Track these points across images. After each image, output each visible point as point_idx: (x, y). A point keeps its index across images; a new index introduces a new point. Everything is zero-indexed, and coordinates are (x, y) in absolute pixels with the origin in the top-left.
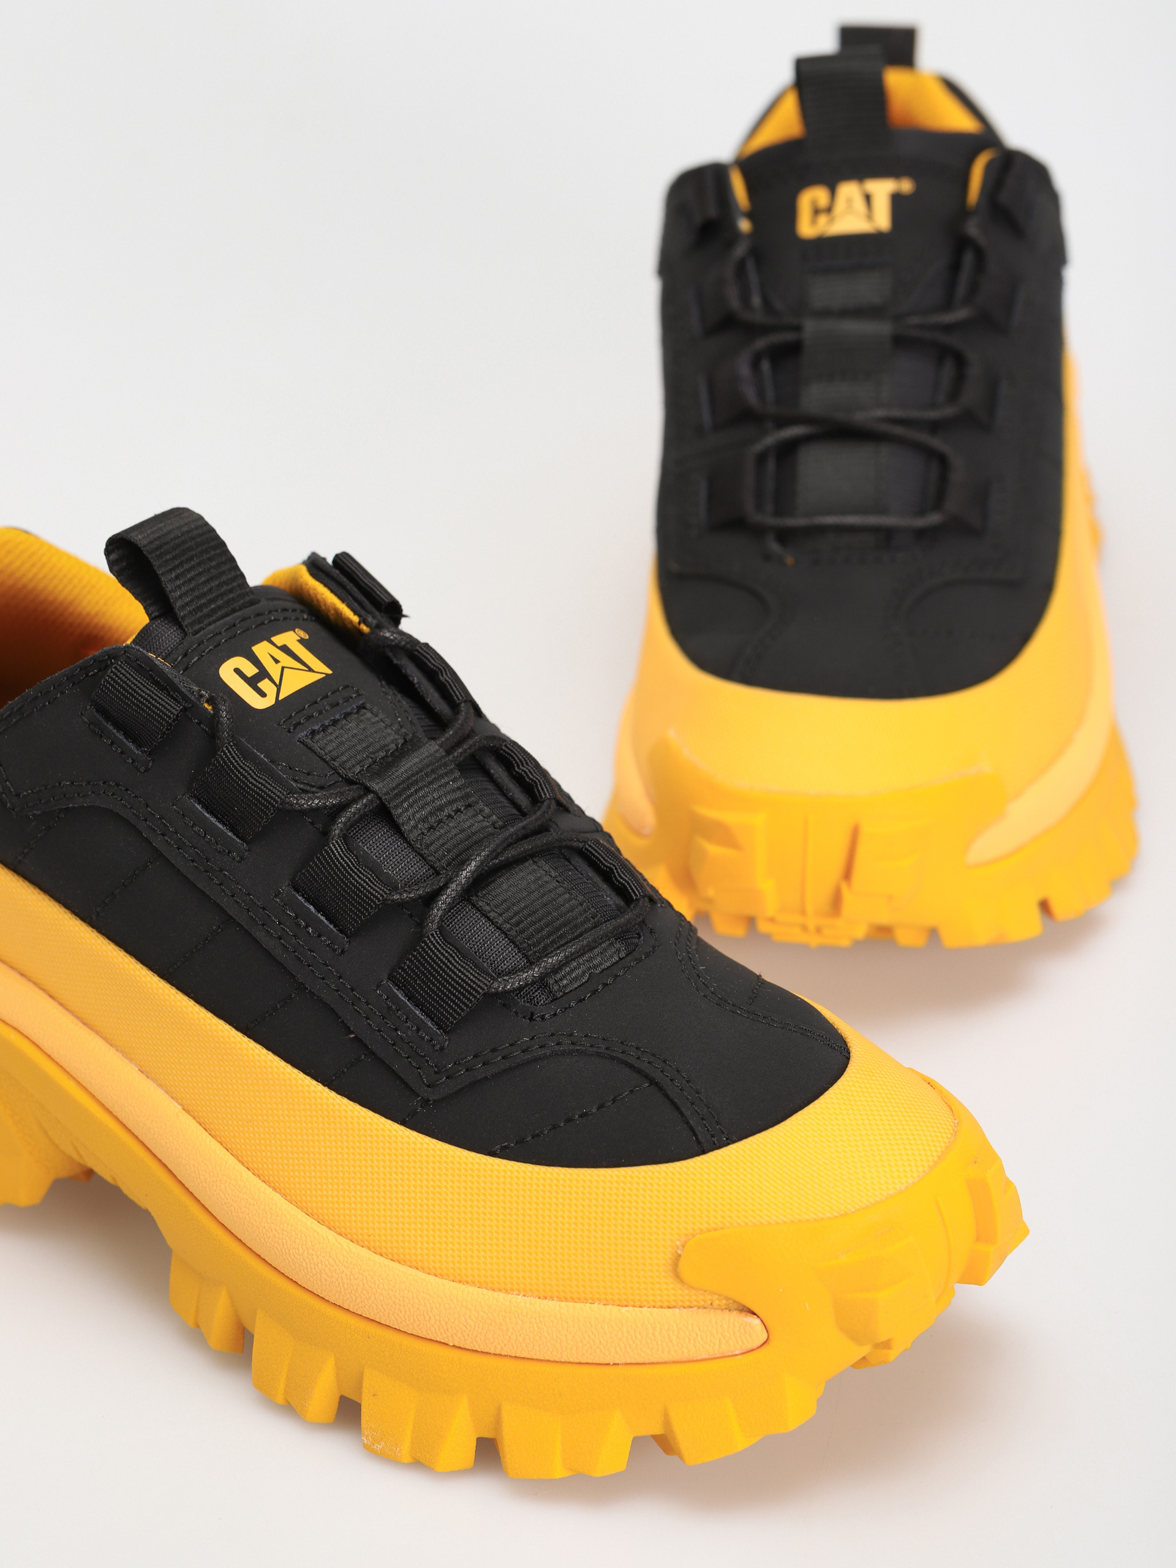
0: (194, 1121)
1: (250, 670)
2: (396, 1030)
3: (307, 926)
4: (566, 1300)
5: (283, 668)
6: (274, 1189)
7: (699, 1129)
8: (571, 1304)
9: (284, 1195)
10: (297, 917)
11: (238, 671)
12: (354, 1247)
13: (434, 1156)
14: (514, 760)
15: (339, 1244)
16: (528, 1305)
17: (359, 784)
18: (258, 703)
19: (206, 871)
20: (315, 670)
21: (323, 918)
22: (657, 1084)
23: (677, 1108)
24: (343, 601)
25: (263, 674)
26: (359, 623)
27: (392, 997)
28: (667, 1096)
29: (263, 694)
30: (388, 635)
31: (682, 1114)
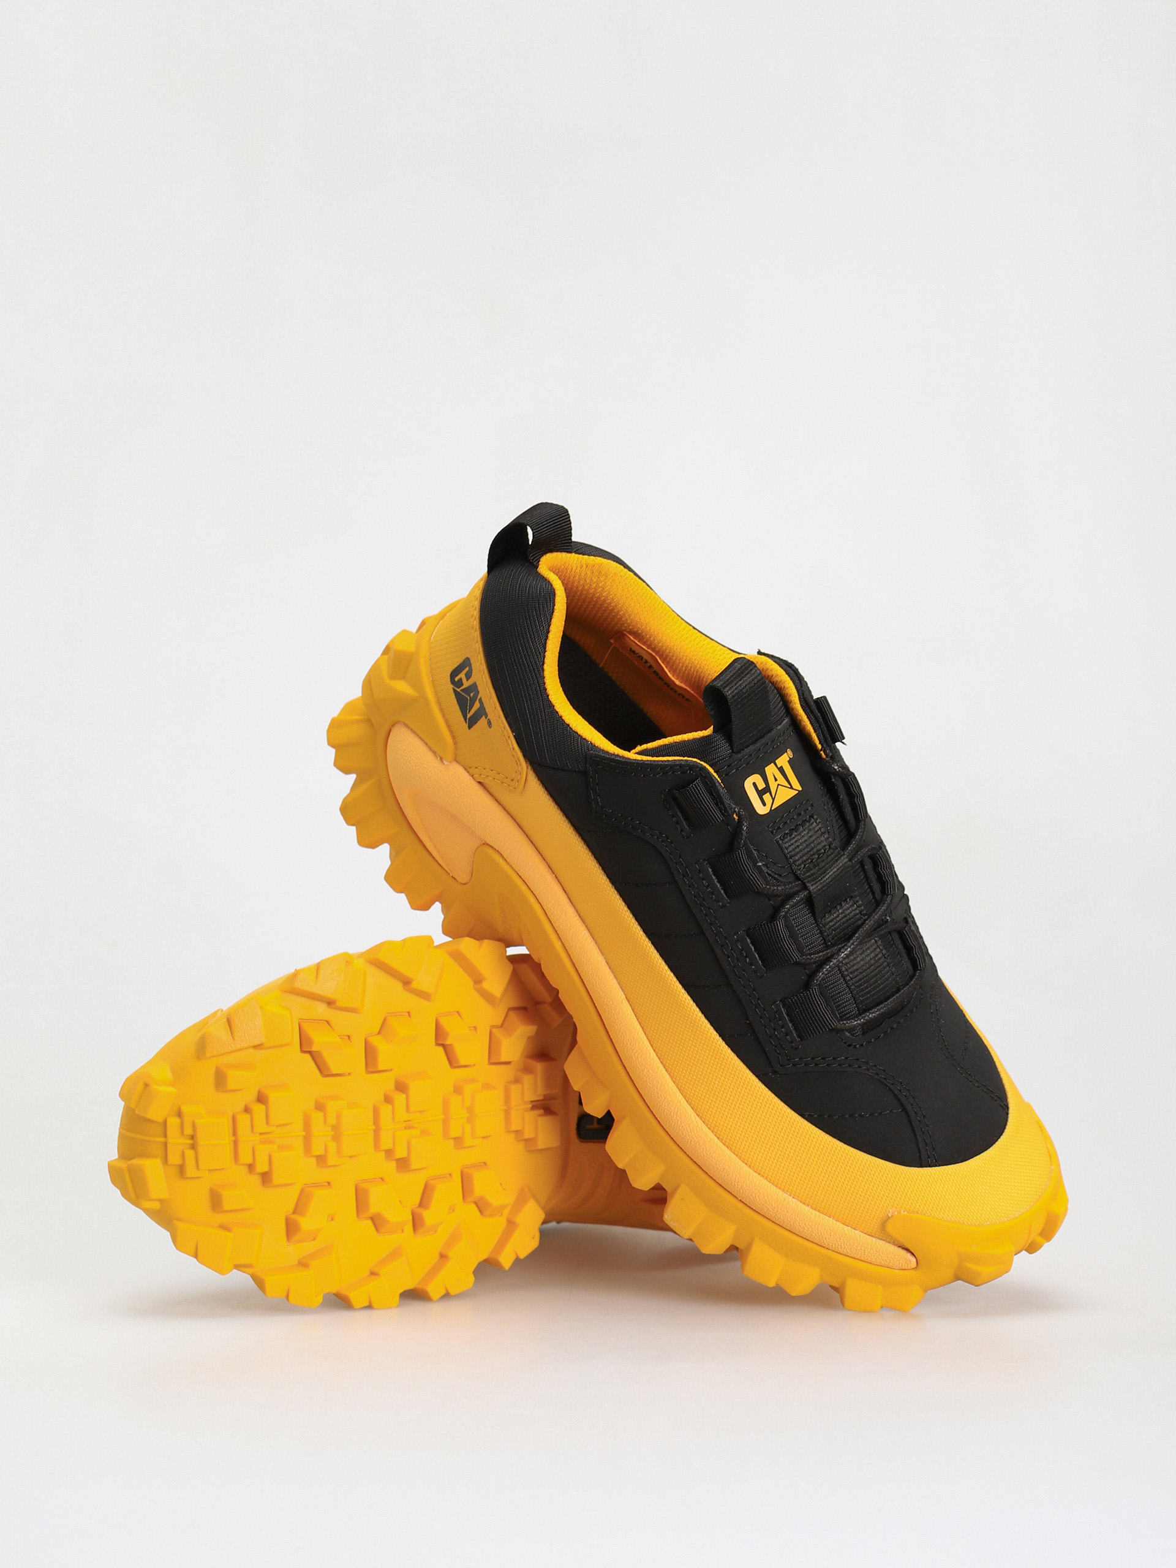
0: (630, 1008)
1: (761, 785)
2: (775, 1030)
3: (746, 957)
4: (815, 1209)
5: (778, 785)
6: (666, 1070)
7: (923, 1151)
8: (818, 1213)
9: (672, 1078)
10: (742, 950)
11: (754, 784)
12: (704, 1127)
13: (770, 1104)
14: (880, 864)
15: (697, 1122)
16: (794, 1205)
17: (802, 881)
18: (761, 810)
19: (701, 906)
20: (794, 788)
21: (757, 956)
22: (907, 1113)
23: (915, 1134)
24: (815, 732)
25: (767, 789)
26: (821, 750)
27: (778, 1011)
28: (910, 1122)
29: (764, 804)
30: (836, 767)
31: (916, 1138)
